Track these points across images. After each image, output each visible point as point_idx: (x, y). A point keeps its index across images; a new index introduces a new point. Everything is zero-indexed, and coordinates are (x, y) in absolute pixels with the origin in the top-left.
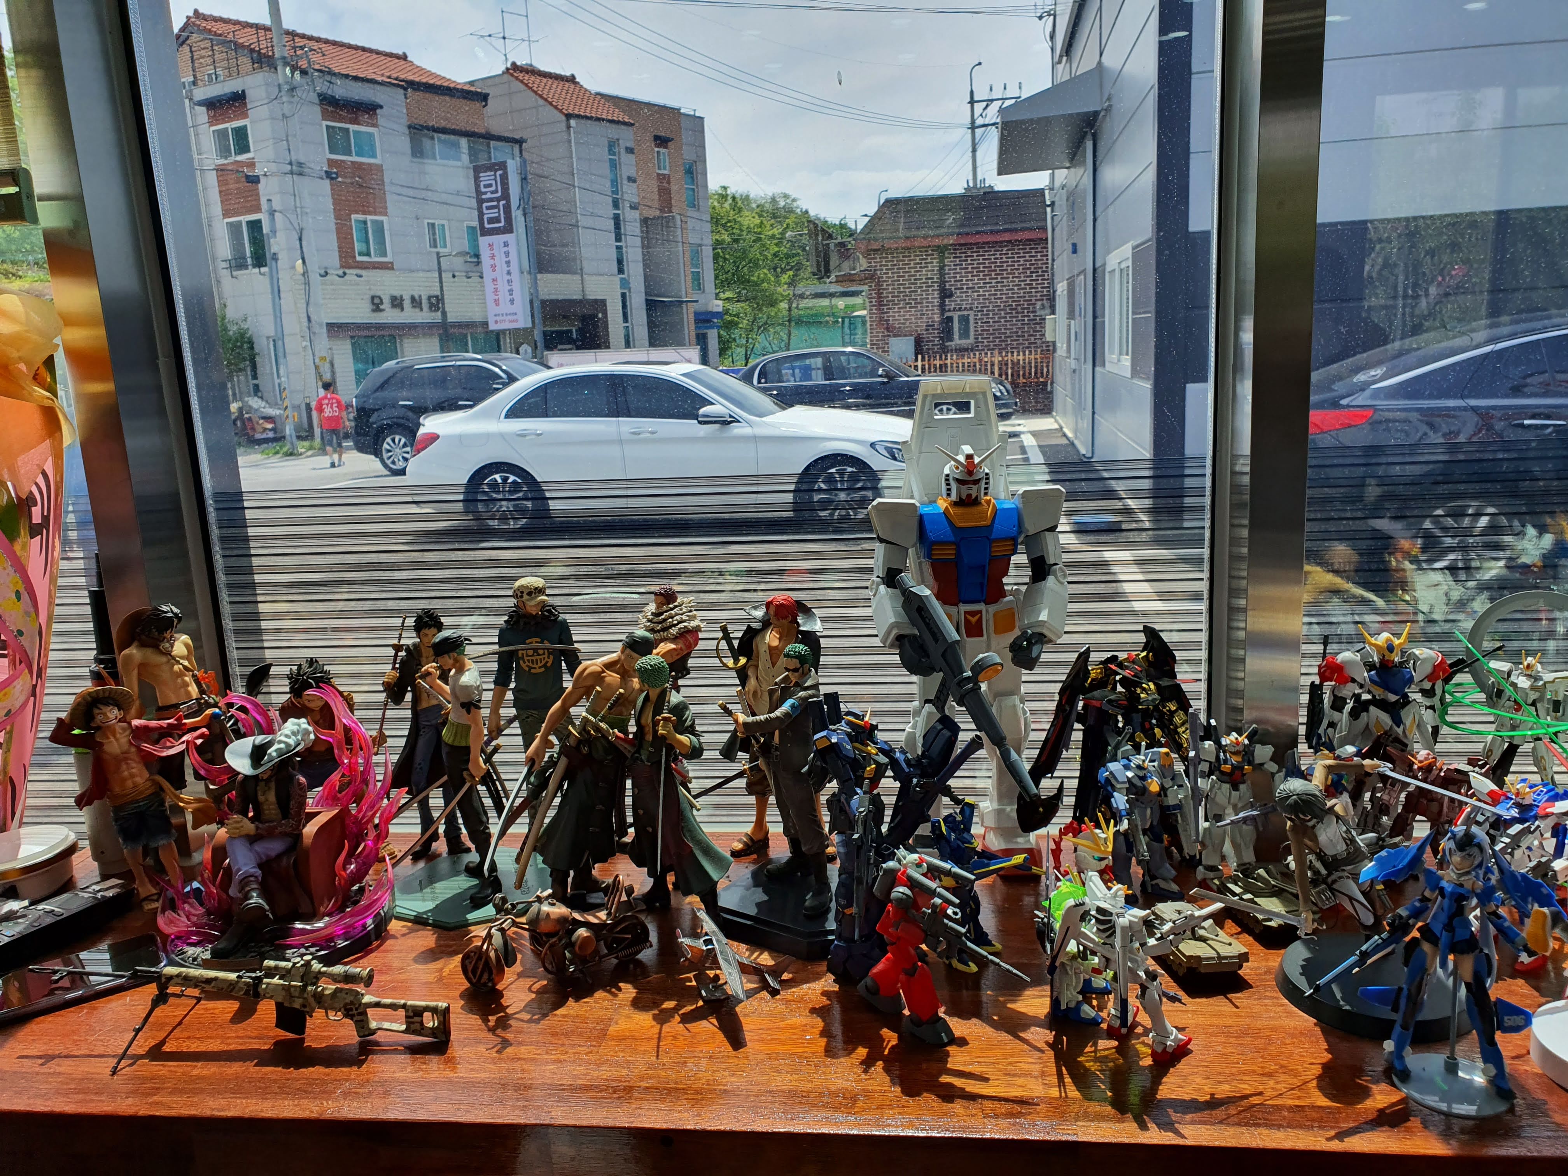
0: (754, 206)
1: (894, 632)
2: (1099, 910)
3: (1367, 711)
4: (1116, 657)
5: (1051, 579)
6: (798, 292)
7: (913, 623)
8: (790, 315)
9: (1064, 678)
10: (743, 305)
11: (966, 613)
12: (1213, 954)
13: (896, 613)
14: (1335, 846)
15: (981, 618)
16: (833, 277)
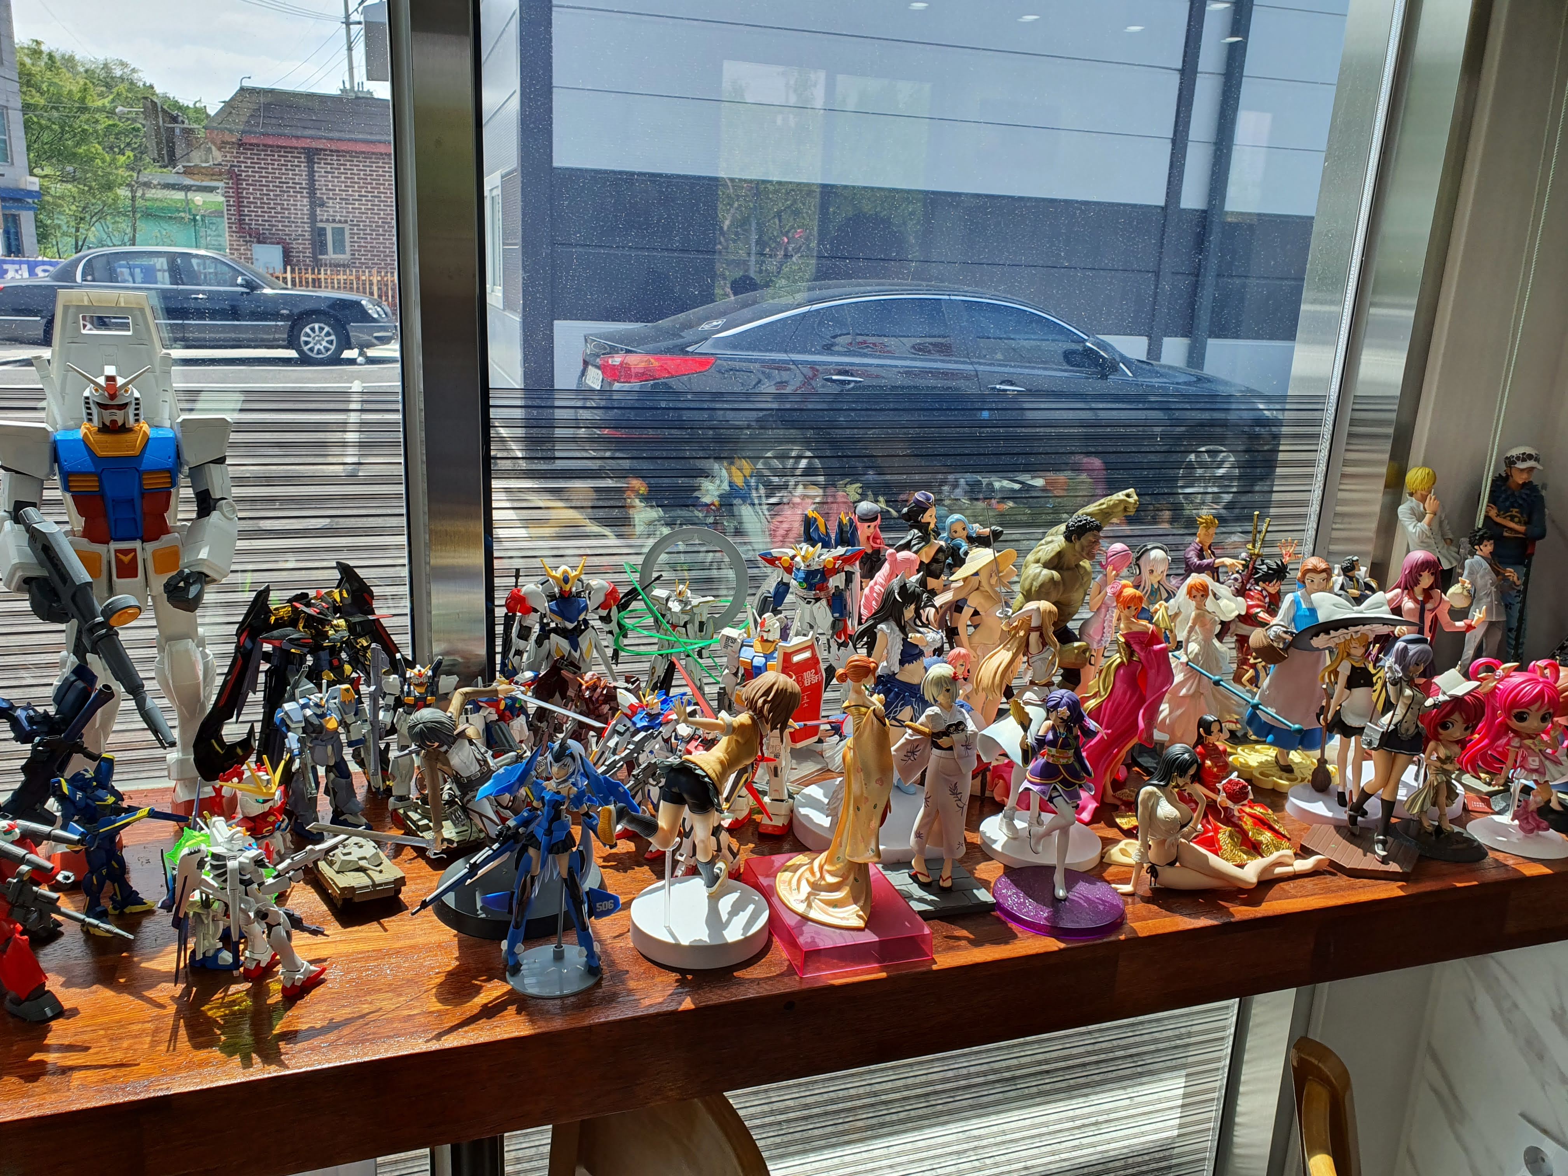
0: (82, 70)
1: (19, 574)
2: (215, 856)
3: (549, 638)
4: (307, 595)
5: (215, 515)
6: (143, 179)
7: (41, 564)
8: (133, 206)
9: (240, 619)
10: (70, 186)
11: (116, 551)
12: (368, 882)
13: (20, 552)
14: (468, 768)
15: (135, 557)
16: (180, 168)
